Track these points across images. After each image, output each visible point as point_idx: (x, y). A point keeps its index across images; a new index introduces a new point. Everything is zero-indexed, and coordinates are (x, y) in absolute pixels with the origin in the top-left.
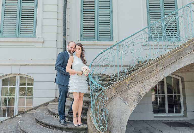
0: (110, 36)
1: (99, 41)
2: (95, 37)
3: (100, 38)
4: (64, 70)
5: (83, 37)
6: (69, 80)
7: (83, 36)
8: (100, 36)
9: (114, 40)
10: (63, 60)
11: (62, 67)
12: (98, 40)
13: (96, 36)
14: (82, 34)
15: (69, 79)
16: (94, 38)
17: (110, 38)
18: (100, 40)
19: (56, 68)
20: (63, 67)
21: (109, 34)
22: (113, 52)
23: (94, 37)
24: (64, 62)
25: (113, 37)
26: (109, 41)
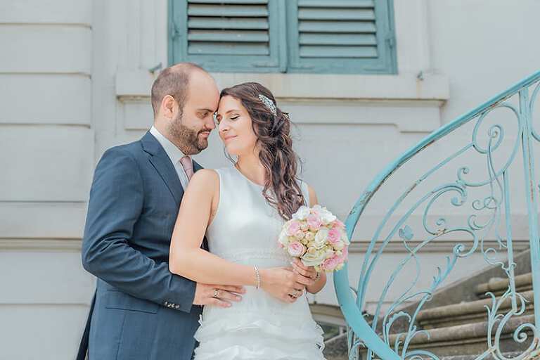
0: (370, 40)
1: (302, 70)
2: (273, 44)
3: (306, 52)
4: (152, 270)
5: (190, 42)
6: (197, 344)
7: (185, 37)
8: (306, 39)
9: (401, 66)
10: (138, 197)
11: (137, 247)
12: (293, 64)
13: (278, 37)
14: (183, 24)
15: (197, 336)
16: (263, 50)
17: (371, 52)
18: (307, 63)
19: (96, 260)
20: (143, 250)
21: (369, 27)
22: (495, 141)
23: (267, 44)
24: (144, 210)
25: (392, 45)
26: (369, 71)
